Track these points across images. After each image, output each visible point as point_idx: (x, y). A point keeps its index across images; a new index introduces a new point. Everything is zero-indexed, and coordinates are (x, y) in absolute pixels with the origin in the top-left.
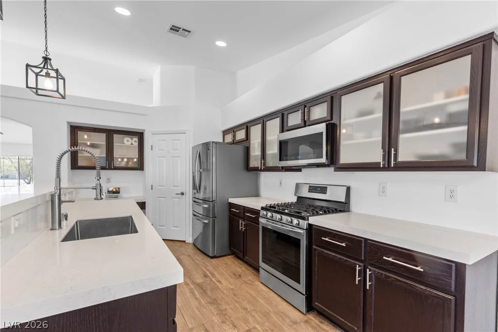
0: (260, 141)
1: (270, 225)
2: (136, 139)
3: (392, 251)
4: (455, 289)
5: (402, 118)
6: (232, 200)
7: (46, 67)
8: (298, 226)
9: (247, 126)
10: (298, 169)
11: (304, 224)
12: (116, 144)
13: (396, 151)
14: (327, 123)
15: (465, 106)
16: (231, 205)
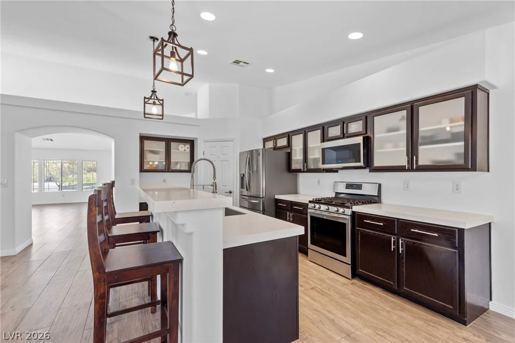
0: (302, 147)
1: (317, 214)
2: (188, 146)
3: (417, 225)
4: (458, 245)
5: (420, 134)
6: (277, 197)
7: (153, 98)
8: (343, 213)
9: (289, 135)
10: (335, 171)
11: (348, 212)
12: (173, 151)
13: (417, 157)
14: (364, 136)
15: (462, 129)
16: (277, 201)
